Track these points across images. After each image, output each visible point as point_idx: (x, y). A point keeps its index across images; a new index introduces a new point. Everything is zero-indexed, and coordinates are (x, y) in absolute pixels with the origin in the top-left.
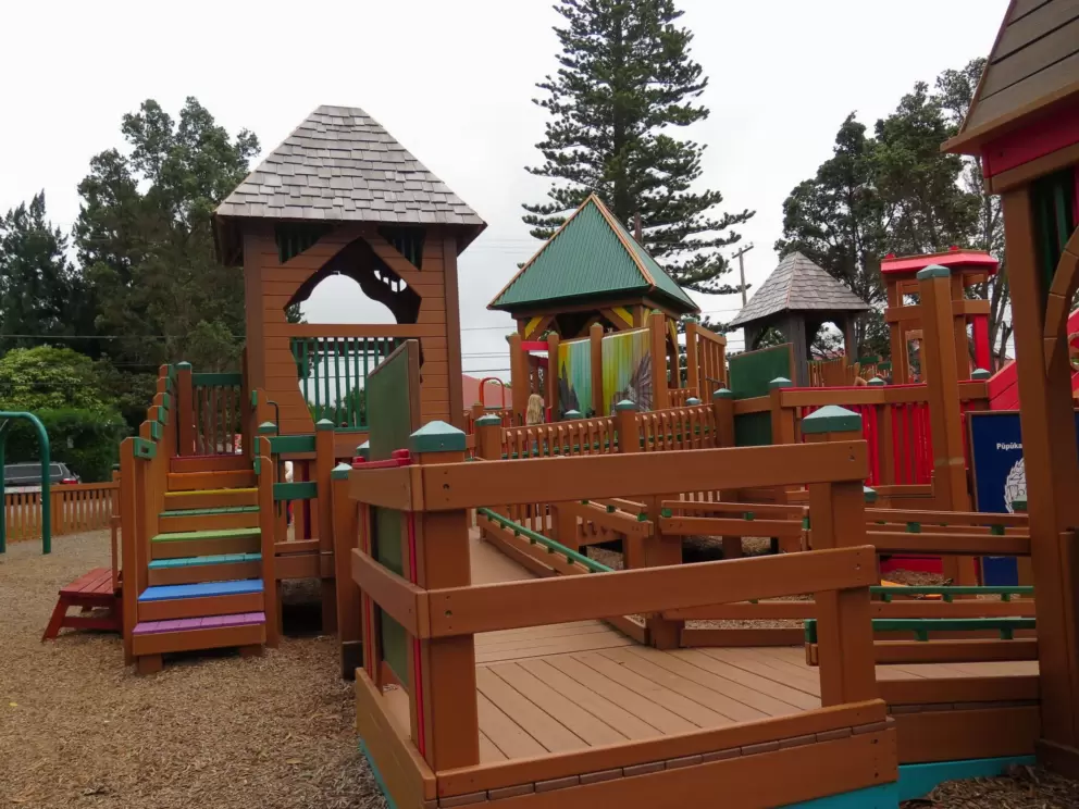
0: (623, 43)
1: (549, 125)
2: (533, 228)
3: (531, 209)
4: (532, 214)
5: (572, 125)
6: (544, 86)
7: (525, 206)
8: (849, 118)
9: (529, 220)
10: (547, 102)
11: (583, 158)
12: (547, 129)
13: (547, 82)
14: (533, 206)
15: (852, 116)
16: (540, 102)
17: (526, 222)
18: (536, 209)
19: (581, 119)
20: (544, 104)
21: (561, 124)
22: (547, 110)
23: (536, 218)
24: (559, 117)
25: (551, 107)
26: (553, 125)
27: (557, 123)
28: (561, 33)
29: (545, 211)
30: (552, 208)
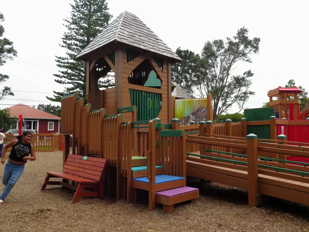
0: (91, 14)
1: (65, 33)
2: (58, 63)
3: (58, 58)
4: (59, 59)
5: (72, 34)
6: (66, 20)
7: (56, 56)
8: (179, 48)
9: (58, 61)
10: (68, 26)
11: (76, 45)
12: (64, 34)
13: (67, 19)
14: (59, 57)
15: (180, 48)
16: (65, 25)
17: (56, 61)
18: (60, 58)
19: (76, 33)
20: (66, 26)
21: (69, 33)
22: (67, 28)
23: (60, 61)
24: (69, 31)
25: (68, 28)
26: (67, 33)
27: (68, 33)
28: (73, 6)
29: (63, 59)
30: (65, 58)
